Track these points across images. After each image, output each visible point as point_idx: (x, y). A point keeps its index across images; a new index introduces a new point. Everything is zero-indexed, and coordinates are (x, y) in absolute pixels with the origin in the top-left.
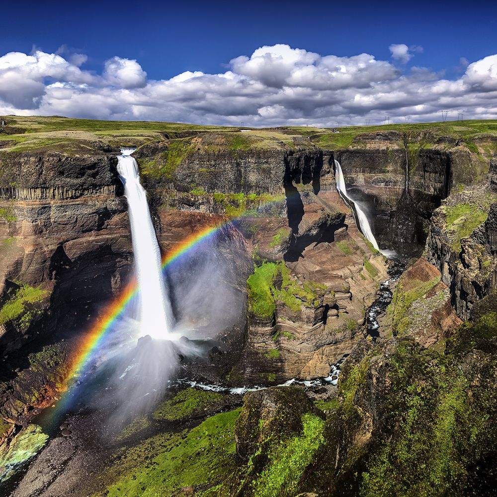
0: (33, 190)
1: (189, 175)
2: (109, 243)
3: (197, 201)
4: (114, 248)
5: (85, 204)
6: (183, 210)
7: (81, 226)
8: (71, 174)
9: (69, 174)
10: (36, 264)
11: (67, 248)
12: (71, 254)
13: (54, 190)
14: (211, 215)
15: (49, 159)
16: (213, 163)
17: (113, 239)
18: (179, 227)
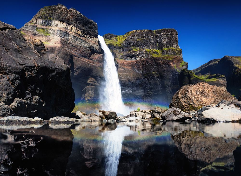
0: (61, 23)
1: (132, 42)
2: (93, 68)
3: (136, 54)
4: (94, 72)
5: (85, 41)
6: (127, 60)
7: (82, 52)
8: (81, 22)
9: (80, 22)
10: (63, 54)
11: (75, 59)
12: (77, 63)
13: (72, 26)
14: (144, 59)
15: (71, 10)
16: (144, 35)
17: (95, 66)
18: (126, 66)
